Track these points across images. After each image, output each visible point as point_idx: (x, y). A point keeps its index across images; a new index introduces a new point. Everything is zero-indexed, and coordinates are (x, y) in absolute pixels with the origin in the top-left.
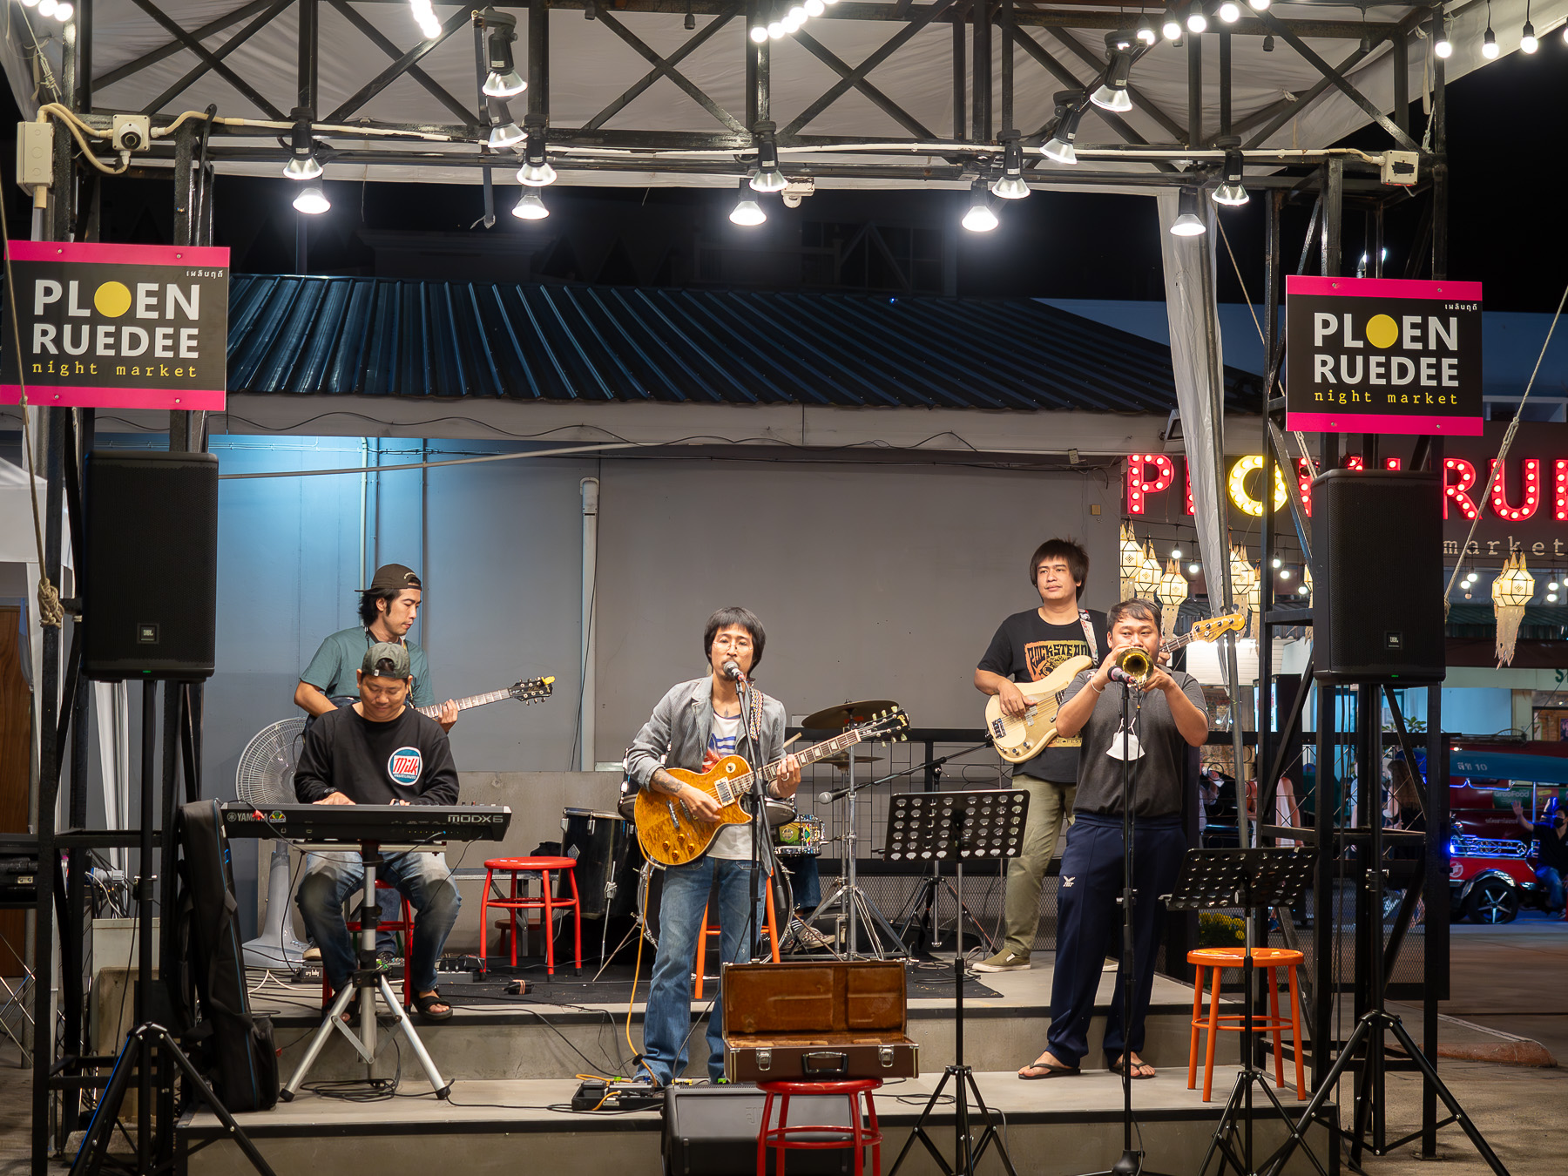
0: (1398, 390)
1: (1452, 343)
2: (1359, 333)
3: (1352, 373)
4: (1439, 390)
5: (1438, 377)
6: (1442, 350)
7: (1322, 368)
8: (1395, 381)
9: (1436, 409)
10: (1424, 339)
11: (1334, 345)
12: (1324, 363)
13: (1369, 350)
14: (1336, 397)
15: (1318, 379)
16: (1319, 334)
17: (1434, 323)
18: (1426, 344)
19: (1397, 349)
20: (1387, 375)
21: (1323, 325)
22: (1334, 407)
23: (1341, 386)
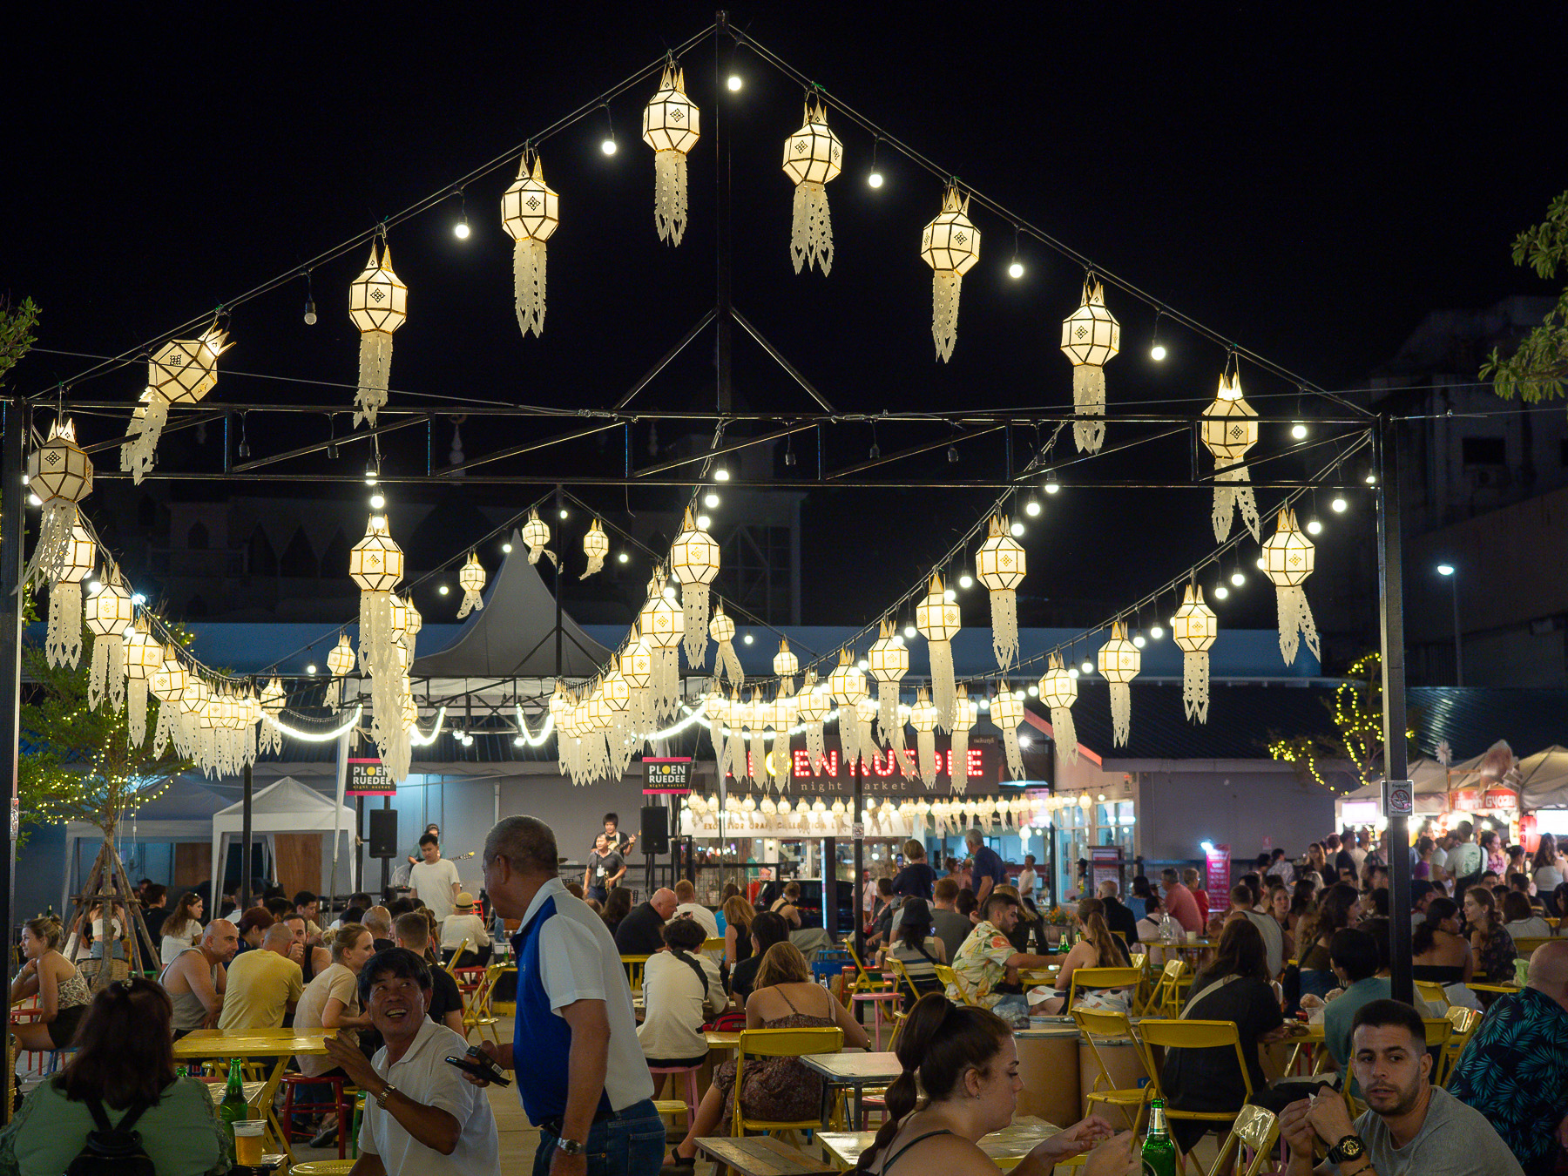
1: (684, 772)
2: (661, 770)
6: (681, 774)
7: (651, 779)
11: (654, 773)
17: (679, 767)
19: (670, 774)
21: (652, 769)
22: (655, 788)
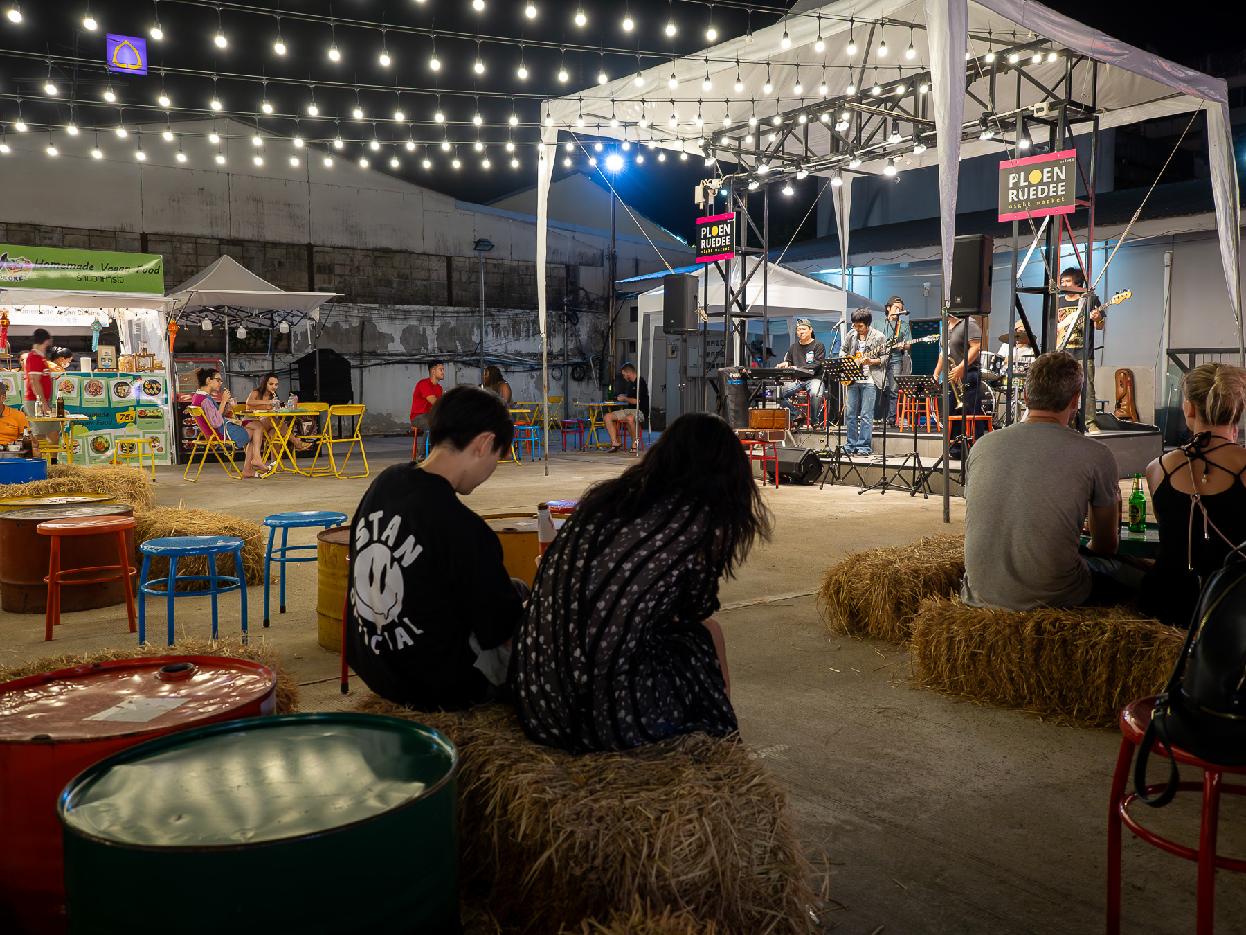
0: (1041, 199)
1: (1063, 176)
2: (1026, 179)
3: (1023, 196)
4: (1058, 196)
5: (1057, 191)
6: (1059, 180)
8: (1040, 196)
9: (1056, 204)
10: (1052, 177)
11: (1017, 186)
12: (1013, 194)
13: (1031, 185)
14: (1017, 206)
15: (1010, 200)
16: (1011, 182)
17: (1056, 170)
18: (1052, 179)
19: (1041, 183)
20: (1037, 194)
21: (1013, 179)
23: (1019, 201)
